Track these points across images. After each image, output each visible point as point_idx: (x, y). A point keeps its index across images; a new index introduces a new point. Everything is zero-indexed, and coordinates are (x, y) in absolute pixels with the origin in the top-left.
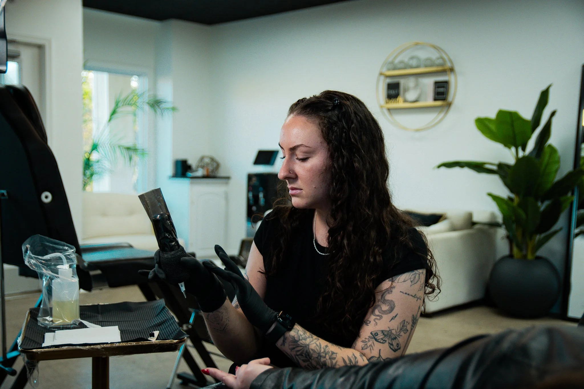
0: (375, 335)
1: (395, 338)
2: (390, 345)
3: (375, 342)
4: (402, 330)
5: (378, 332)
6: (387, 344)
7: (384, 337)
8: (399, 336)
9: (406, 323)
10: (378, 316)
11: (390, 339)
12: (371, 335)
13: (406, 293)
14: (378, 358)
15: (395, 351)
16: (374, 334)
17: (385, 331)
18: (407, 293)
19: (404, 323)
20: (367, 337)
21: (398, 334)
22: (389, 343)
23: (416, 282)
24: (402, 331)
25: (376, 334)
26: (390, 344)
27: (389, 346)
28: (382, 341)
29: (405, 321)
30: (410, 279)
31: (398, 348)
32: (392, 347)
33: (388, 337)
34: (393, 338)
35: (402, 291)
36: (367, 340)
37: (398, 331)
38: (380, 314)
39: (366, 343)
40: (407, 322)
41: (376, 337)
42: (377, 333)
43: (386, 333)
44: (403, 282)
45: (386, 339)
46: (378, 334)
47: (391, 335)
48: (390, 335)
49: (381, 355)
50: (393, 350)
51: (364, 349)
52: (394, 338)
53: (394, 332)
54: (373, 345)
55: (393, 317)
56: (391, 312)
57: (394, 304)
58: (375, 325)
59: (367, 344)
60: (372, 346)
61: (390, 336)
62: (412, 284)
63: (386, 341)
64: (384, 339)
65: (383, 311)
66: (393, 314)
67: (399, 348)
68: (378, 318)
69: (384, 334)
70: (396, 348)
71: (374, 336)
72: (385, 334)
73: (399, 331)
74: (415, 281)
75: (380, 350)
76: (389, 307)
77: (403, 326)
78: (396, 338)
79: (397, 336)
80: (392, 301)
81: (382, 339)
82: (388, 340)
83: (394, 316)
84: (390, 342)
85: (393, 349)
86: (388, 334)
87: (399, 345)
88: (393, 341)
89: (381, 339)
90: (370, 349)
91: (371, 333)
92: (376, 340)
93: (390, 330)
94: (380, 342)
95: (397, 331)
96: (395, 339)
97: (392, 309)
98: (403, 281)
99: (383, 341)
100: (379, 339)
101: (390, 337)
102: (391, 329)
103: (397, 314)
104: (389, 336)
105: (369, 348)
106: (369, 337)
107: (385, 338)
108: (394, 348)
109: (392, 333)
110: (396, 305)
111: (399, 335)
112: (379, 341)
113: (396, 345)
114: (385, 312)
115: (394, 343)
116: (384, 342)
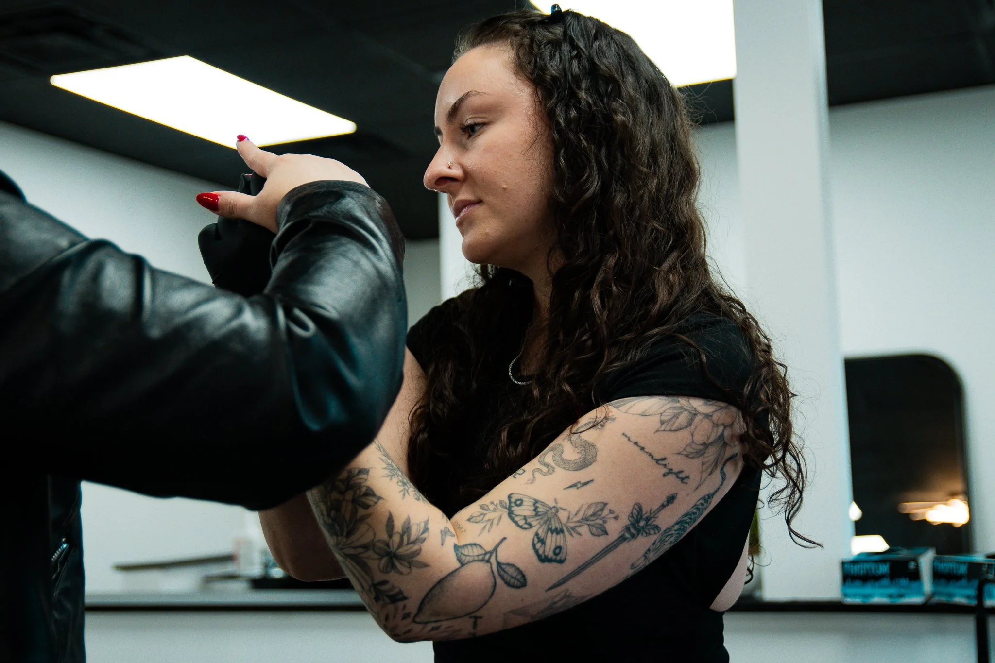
0: (515, 503)
1: (559, 531)
2: (536, 540)
3: (505, 517)
4: (589, 522)
5: (524, 499)
6: (529, 535)
7: (532, 517)
8: (574, 534)
9: (606, 512)
10: (546, 465)
11: (545, 527)
12: (507, 501)
13: (636, 443)
14: (486, 553)
15: (543, 559)
16: (513, 500)
17: (543, 504)
18: (639, 444)
19: (602, 510)
20: (496, 502)
21: (572, 525)
22: (537, 534)
23: (674, 428)
24: (589, 525)
25: (518, 502)
26: (538, 538)
27: (534, 540)
28: (521, 523)
29: (606, 504)
30: (661, 414)
31: (554, 557)
32: (538, 546)
33: (542, 521)
34: (553, 528)
35: (626, 433)
36: (491, 507)
37: (576, 519)
38: (553, 464)
39: (485, 512)
40: (611, 512)
41: (514, 508)
42: (522, 501)
43: (541, 509)
44: (640, 415)
45: (534, 523)
46: (524, 503)
47: (552, 520)
48: (549, 519)
49: (499, 549)
50: (539, 556)
51: (473, 522)
52: (556, 529)
53: (563, 516)
54: (495, 522)
55: (579, 482)
56: (580, 470)
57: (596, 455)
58: (529, 482)
59: (485, 515)
60: (492, 523)
61: (547, 520)
62: (662, 429)
63: (531, 526)
64: (529, 520)
65: (563, 460)
66: (582, 476)
67: (558, 558)
68: (545, 469)
69: (534, 510)
70: (551, 555)
71: (513, 505)
72: (538, 510)
73: (578, 522)
74: (672, 425)
75: (505, 538)
76: (580, 455)
77: (594, 515)
78: (562, 531)
79: (567, 528)
80: (593, 446)
81: (525, 518)
82: (538, 526)
83: (583, 481)
84: (540, 532)
85: (541, 552)
86: (546, 513)
87: (564, 551)
88: (550, 534)
89: (522, 518)
90: (484, 527)
91: (510, 497)
92: (511, 514)
93: (554, 507)
94: (516, 523)
95: (571, 517)
96: (558, 533)
97: (584, 464)
98: (640, 412)
99: (526, 523)
100: (517, 516)
101: (545, 522)
102: (558, 506)
103: (592, 481)
104: (545, 518)
105: (483, 525)
106: (501, 502)
107: (532, 519)
108: (544, 551)
109: (556, 515)
110: (598, 458)
111: (573, 528)
112: (516, 519)
113: (553, 547)
114: (566, 465)
115: (552, 541)
116: (526, 526)
